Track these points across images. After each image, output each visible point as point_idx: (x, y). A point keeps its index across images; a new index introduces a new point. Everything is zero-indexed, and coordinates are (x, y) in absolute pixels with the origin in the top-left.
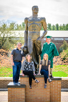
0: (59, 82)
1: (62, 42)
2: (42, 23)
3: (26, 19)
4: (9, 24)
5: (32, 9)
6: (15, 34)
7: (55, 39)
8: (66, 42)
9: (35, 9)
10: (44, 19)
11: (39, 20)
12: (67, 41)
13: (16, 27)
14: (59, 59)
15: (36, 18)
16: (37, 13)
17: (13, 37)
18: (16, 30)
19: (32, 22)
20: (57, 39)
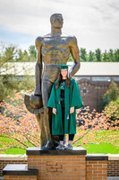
0: (104, 165)
1: (107, 85)
2: (70, 47)
3: (39, 39)
4: (4, 50)
5: (51, 21)
6: (15, 70)
7: (94, 79)
8: (115, 84)
9: (57, 20)
10: (73, 40)
11: (63, 42)
12: (116, 82)
13: (16, 56)
14: (102, 120)
15: (59, 37)
16: (59, 28)
17: (11, 76)
18: (17, 60)
19: (50, 47)
20: (98, 79)
